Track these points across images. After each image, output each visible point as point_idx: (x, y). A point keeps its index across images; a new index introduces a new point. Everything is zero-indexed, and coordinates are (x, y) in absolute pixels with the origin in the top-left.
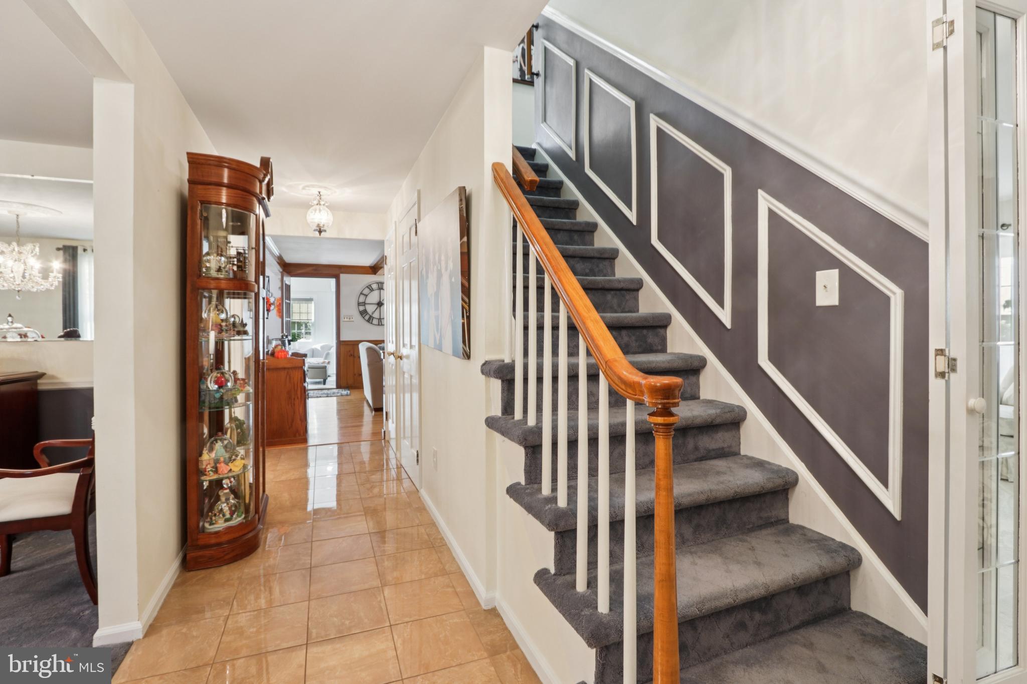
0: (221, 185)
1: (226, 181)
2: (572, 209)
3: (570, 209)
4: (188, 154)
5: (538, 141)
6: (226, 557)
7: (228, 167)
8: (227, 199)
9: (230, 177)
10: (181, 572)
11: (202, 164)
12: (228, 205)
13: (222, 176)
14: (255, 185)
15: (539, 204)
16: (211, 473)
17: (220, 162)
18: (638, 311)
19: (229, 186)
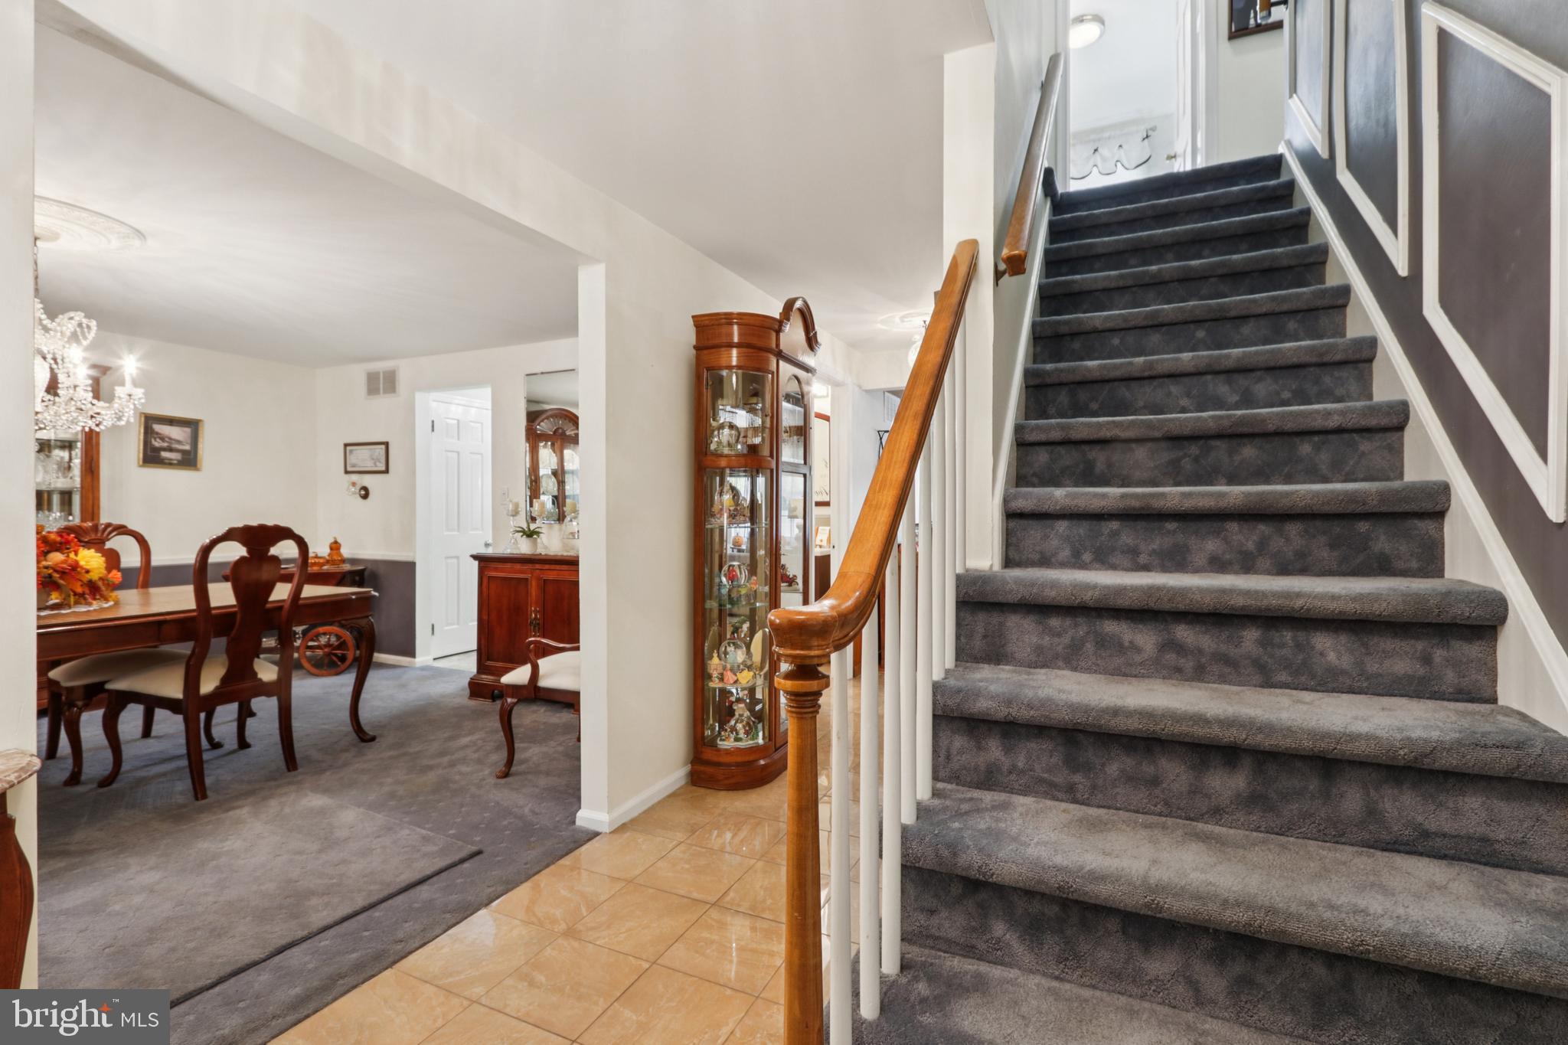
0: (731, 345)
1: (736, 339)
2: (1314, 264)
3: (1306, 265)
4: (693, 317)
5: (1287, 137)
6: (727, 782)
7: (737, 323)
8: (738, 360)
9: (740, 335)
10: (687, 784)
11: (707, 326)
12: (739, 367)
13: (731, 335)
14: (769, 338)
15: (1220, 271)
16: (717, 680)
17: (728, 318)
18: (1401, 476)
19: (739, 346)
